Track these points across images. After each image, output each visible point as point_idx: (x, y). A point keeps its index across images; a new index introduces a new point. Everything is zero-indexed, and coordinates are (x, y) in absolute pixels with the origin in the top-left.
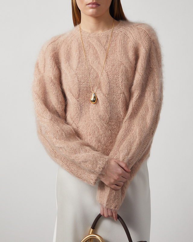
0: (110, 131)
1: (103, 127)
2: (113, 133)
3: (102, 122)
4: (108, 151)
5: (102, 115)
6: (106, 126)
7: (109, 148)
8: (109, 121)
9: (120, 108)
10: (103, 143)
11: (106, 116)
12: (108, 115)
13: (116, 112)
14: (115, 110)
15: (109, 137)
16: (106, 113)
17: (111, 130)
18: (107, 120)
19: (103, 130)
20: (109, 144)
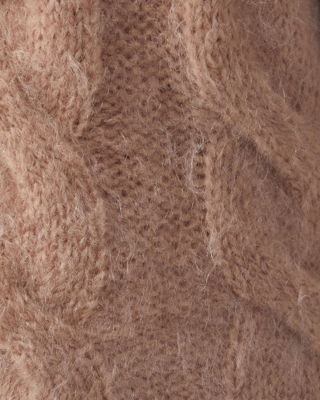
0: (100, 202)
1: (49, 167)
2: (128, 213)
3: (42, 128)
4: (82, 352)
5: (37, 68)
6: (70, 156)
7: (91, 333)
8: (92, 117)
9: (187, 31)
10: (45, 292)
11: (69, 81)
12: (90, 75)
13: (150, 57)
14: (143, 42)
15: (97, 250)
16: (68, 55)
17: (105, 195)
18: (79, 113)
19: (48, 189)
20: (92, 304)
